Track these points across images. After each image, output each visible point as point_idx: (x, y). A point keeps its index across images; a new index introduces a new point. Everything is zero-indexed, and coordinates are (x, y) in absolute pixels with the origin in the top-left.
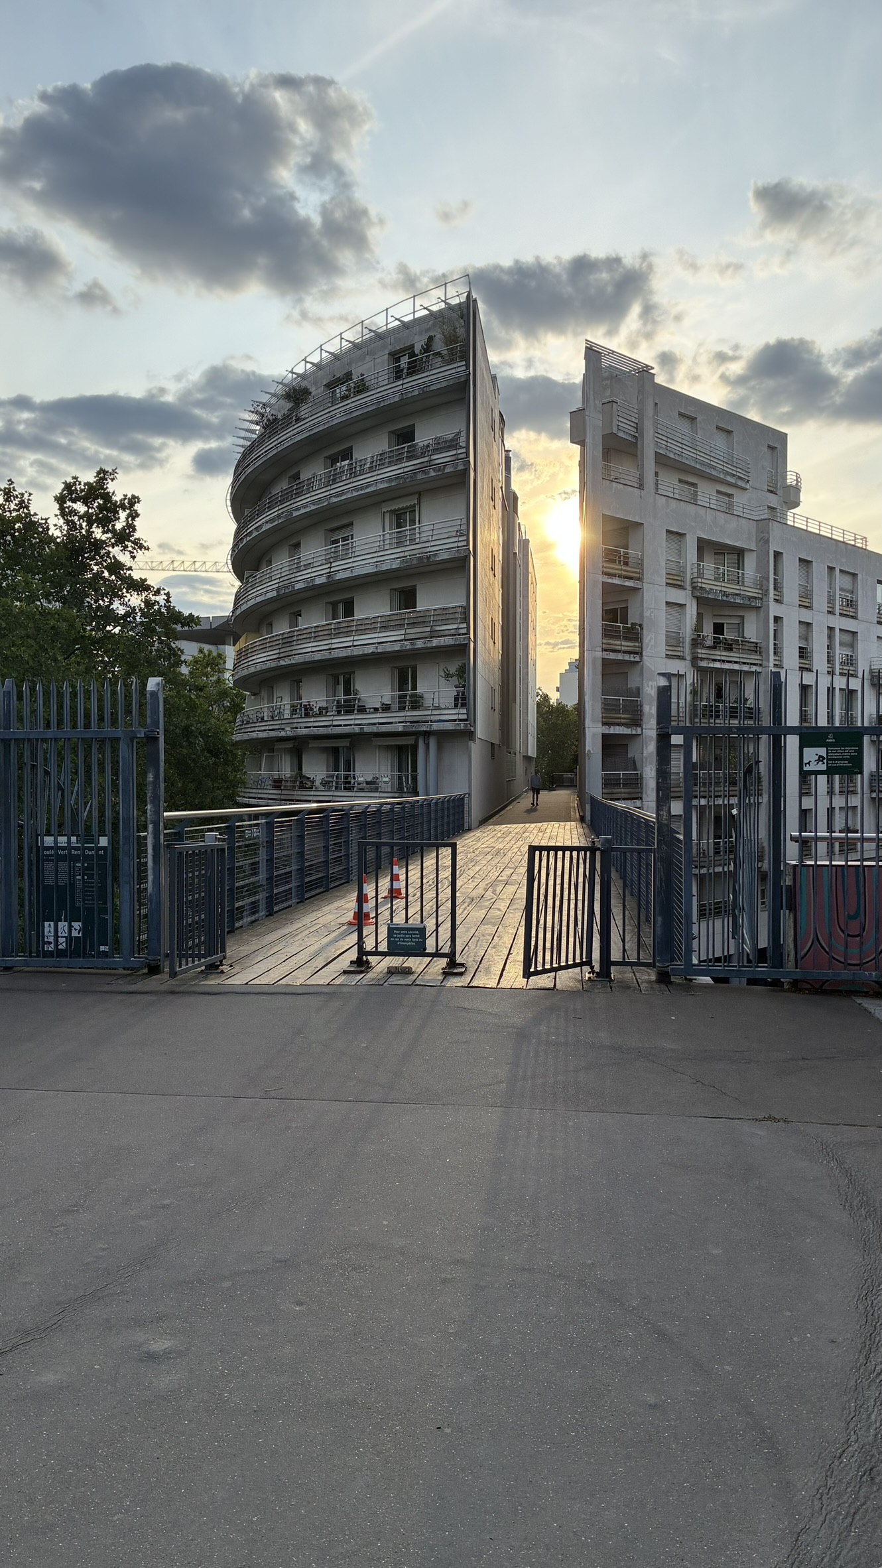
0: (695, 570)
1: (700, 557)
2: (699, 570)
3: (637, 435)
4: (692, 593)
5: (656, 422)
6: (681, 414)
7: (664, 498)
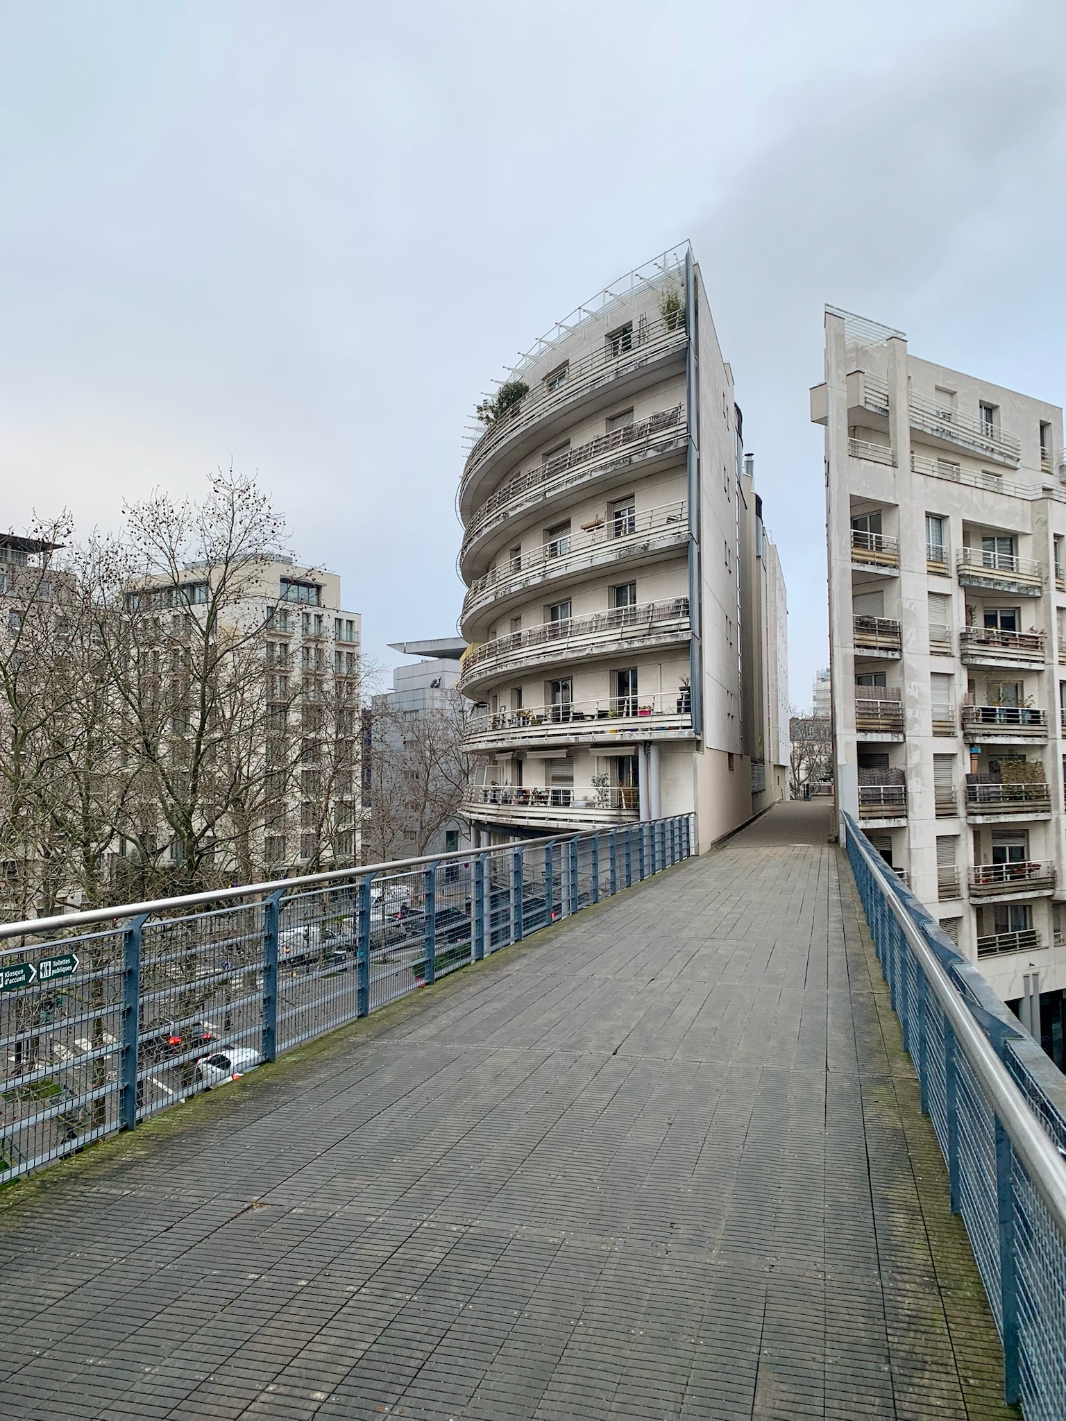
0: (961, 556)
1: (966, 542)
2: (965, 555)
3: (888, 408)
4: (959, 582)
5: (909, 394)
6: (938, 389)
7: (923, 477)
